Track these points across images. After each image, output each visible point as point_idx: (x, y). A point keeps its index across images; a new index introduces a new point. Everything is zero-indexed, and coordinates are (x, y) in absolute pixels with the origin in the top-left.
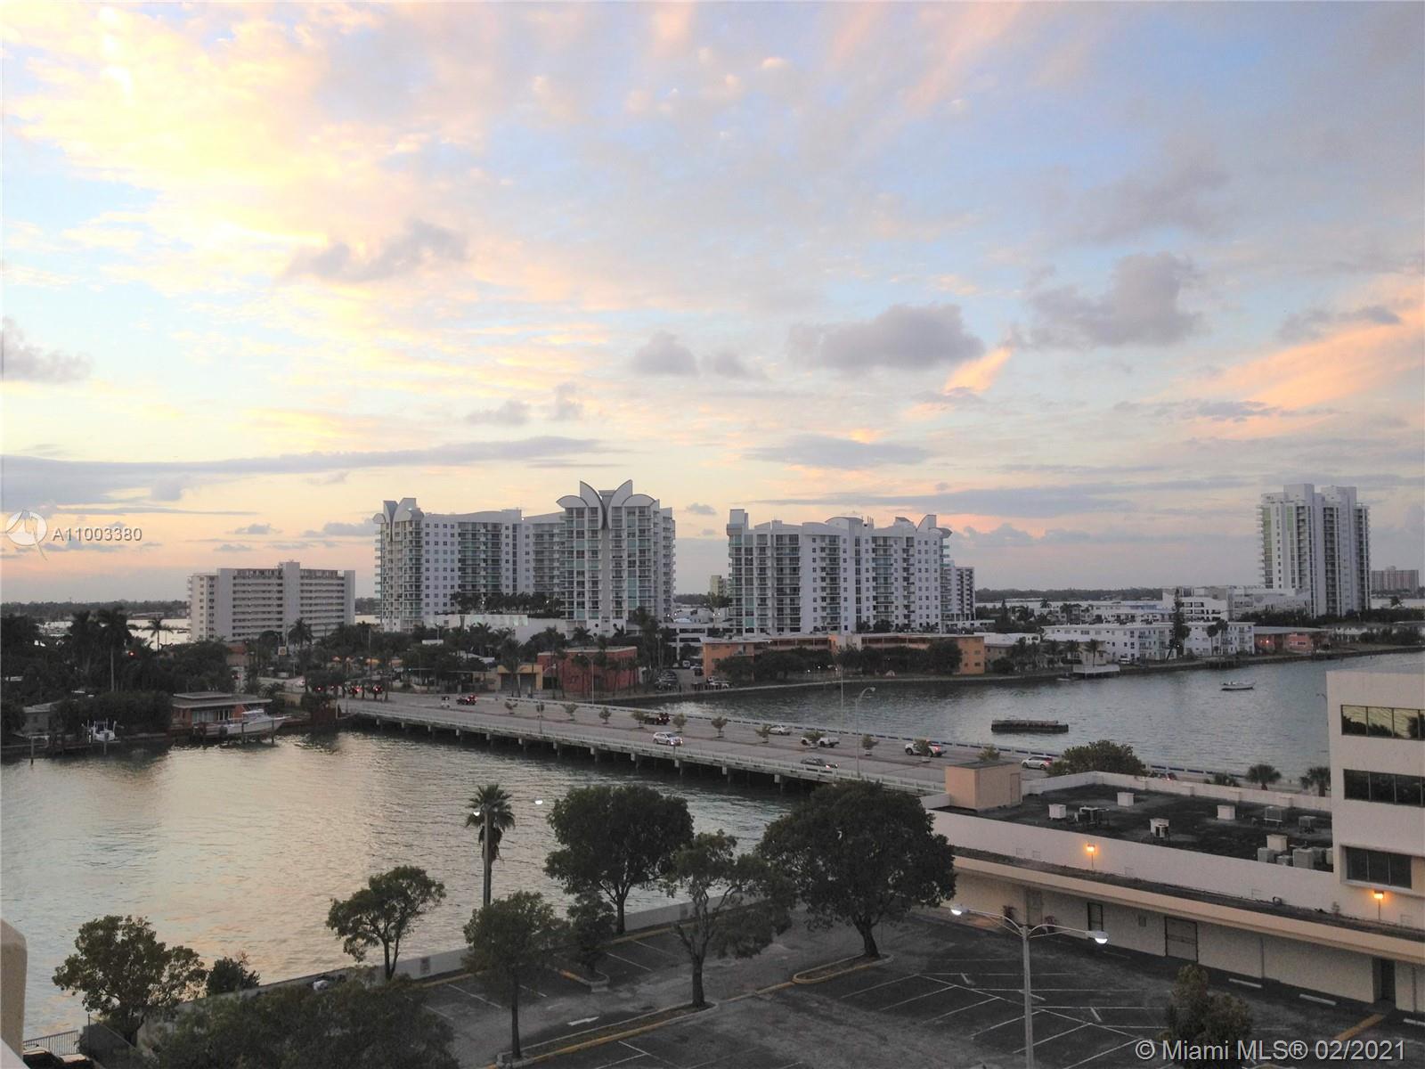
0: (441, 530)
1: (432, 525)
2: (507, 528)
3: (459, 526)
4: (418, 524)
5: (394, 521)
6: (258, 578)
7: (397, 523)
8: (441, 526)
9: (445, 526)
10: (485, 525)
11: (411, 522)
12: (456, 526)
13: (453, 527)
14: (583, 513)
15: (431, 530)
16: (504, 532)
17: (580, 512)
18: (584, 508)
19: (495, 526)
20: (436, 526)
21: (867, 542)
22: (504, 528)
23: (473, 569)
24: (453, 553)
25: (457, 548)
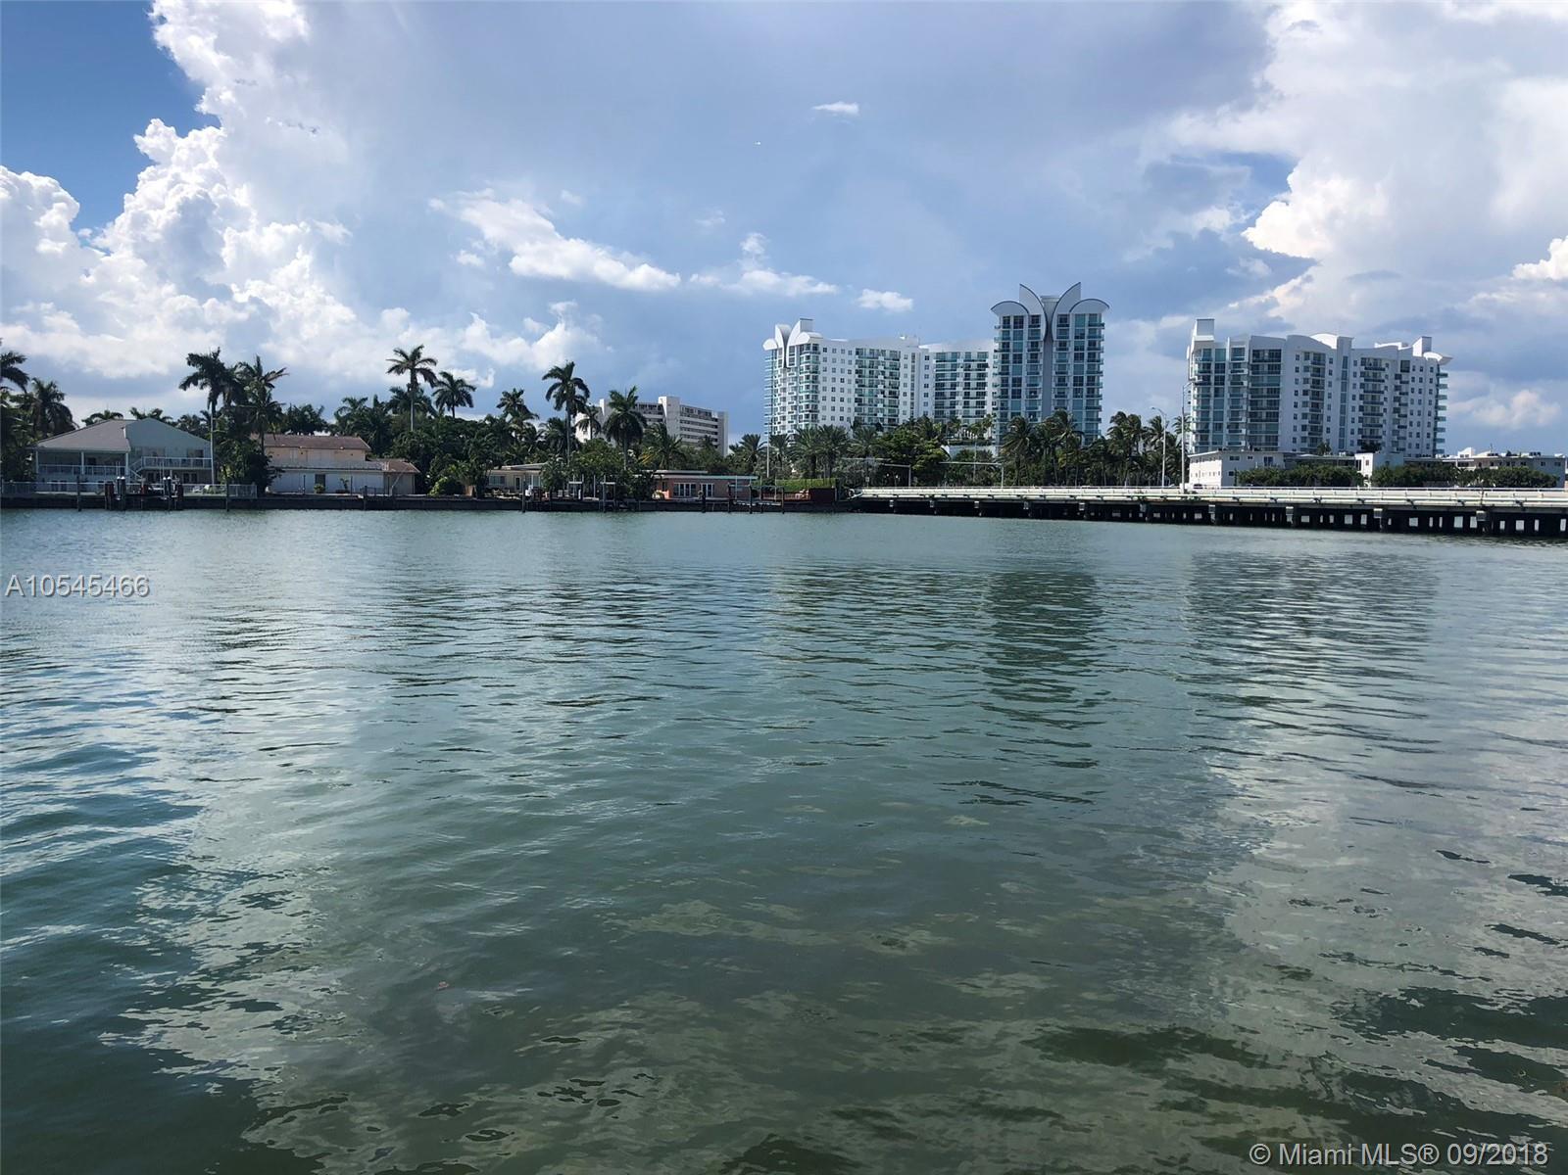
0: (839, 356)
1: (829, 350)
2: (906, 358)
3: (857, 353)
5: (790, 345)
8: (839, 351)
9: (843, 351)
10: (883, 352)
11: (808, 345)
12: (854, 353)
13: (850, 353)
14: (1022, 322)
15: (829, 356)
16: (902, 362)
17: (1019, 321)
18: (1023, 317)
19: (896, 355)
20: (834, 351)
21: (1355, 364)
22: (902, 357)
23: (870, 401)
24: (850, 382)
25: (854, 377)
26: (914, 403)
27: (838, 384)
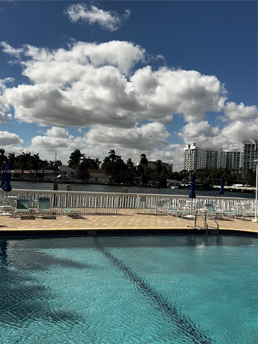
0: (202, 152)
1: (200, 151)
2: (219, 153)
3: (207, 152)
4: (197, 150)
5: (190, 149)
6: (151, 164)
7: (191, 150)
8: (202, 151)
9: (203, 151)
10: (214, 151)
11: (195, 149)
13: (205, 151)
14: (250, 146)
15: (200, 152)
18: (251, 144)
19: (217, 152)
20: (201, 151)
23: (210, 163)
24: (205, 158)
25: (206, 157)
26: (221, 164)
27: (202, 159)
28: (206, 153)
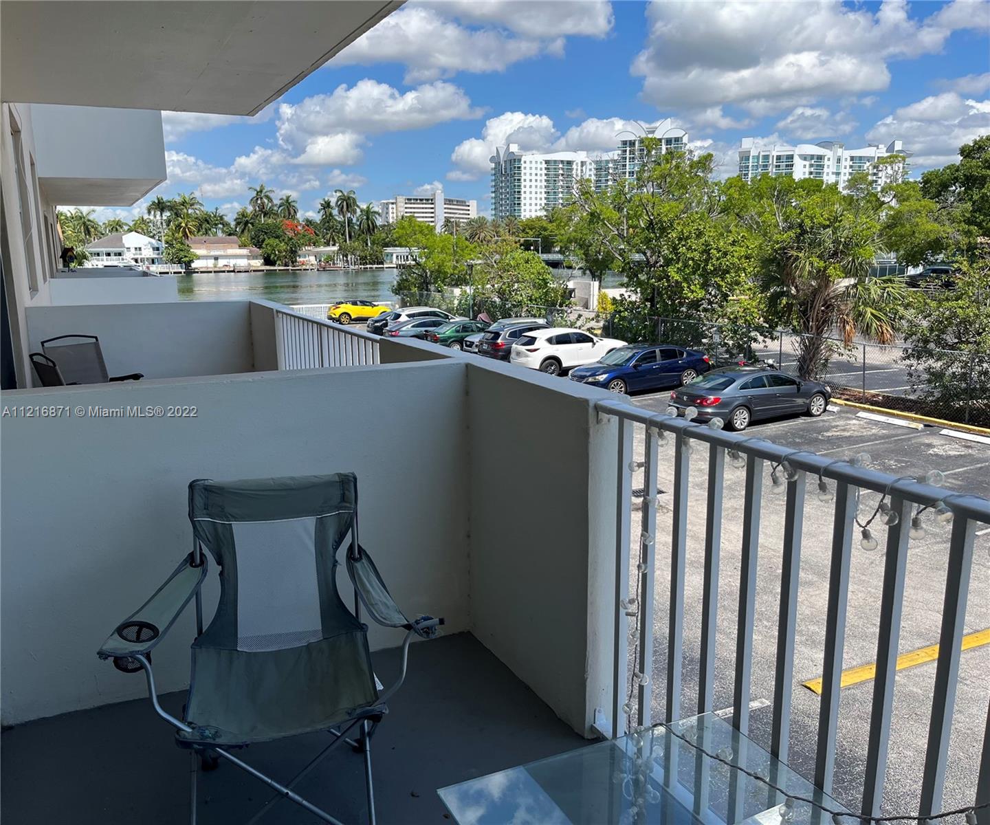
1: (528, 162)
2: (577, 164)
3: (546, 163)
4: (519, 161)
7: (505, 162)
8: (534, 162)
9: (536, 162)
10: (562, 162)
12: (544, 162)
13: (541, 163)
14: (634, 144)
15: (528, 165)
16: (574, 166)
17: (632, 144)
18: (635, 141)
19: (569, 163)
20: (531, 162)
21: (846, 159)
22: (575, 163)
23: (555, 192)
24: (541, 181)
25: (544, 178)
27: (533, 183)
28: (544, 166)
